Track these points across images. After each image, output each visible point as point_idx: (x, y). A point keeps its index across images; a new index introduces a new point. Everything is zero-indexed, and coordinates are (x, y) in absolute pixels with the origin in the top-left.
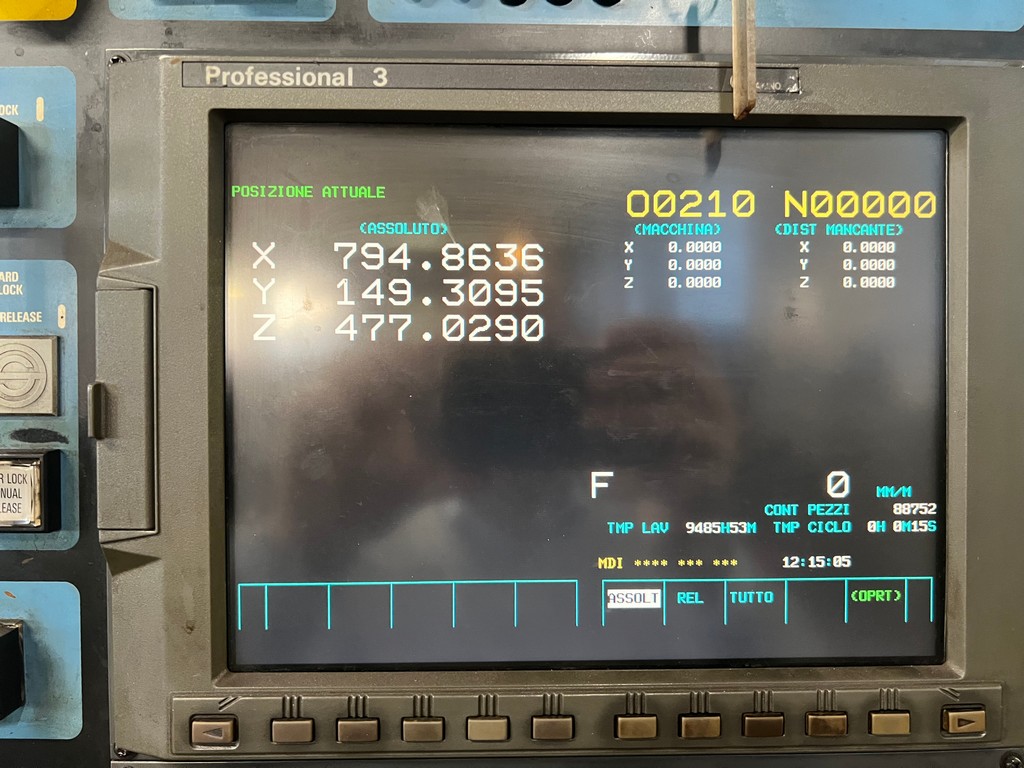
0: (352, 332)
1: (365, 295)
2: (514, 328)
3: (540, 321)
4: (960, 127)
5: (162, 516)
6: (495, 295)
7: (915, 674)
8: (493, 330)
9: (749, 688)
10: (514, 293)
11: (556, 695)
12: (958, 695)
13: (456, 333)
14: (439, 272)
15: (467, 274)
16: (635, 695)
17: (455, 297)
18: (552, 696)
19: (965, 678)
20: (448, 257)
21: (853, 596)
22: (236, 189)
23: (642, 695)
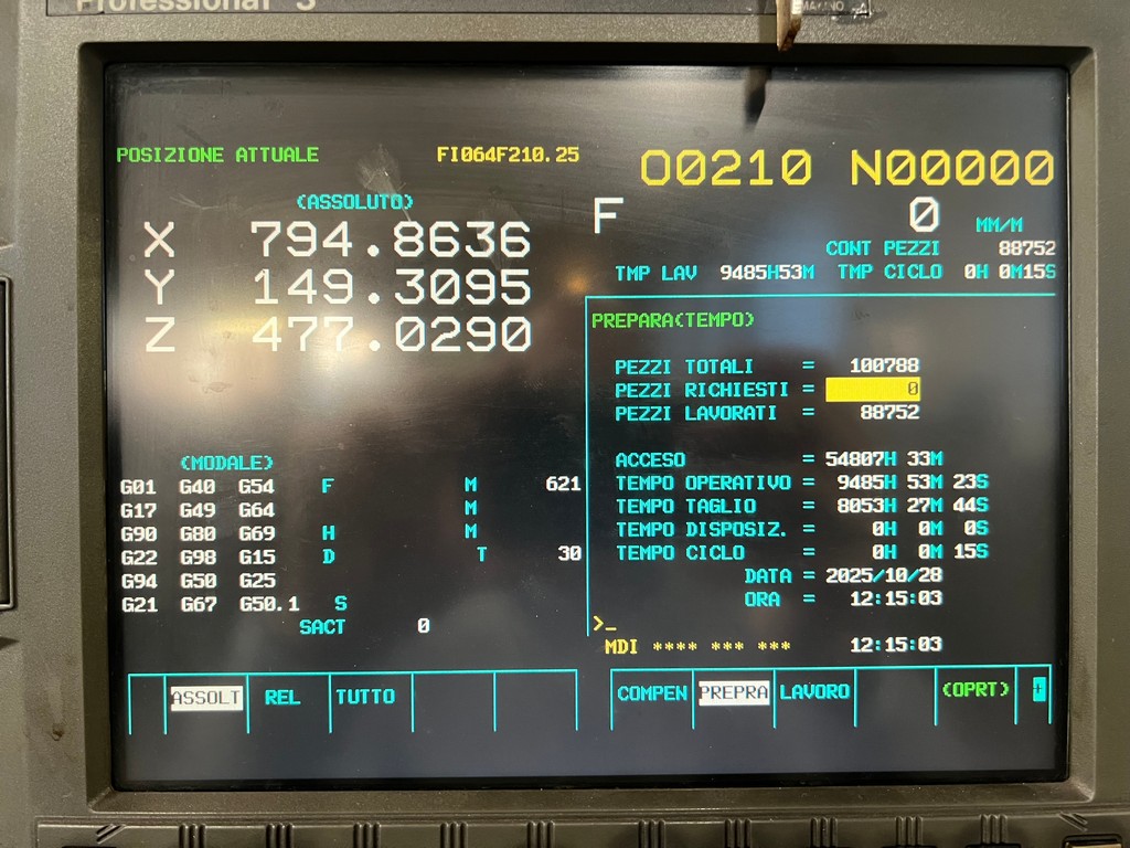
0: (275, 341)
1: (292, 291)
2: (492, 334)
3: (527, 325)
4: (1085, 62)
5: (19, 585)
6: (465, 289)
7: (1029, 795)
8: (464, 337)
9: (804, 815)
10: (491, 287)
11: (544, 824)
12: (1086, 822)
13: (414, 341)
14: (391, 260)
15: (428, 262)
16: (650, 824)
17: (413, 293)
18: (539, 826)
19: (1094, 801)
20: (402, 239)
21: (945, 689)
22: (122, 152)
23: (660, 824)
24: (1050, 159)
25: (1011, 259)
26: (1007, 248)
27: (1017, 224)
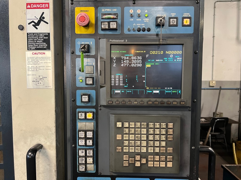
0: (123, 65)
1: (124, 62)
2: (139, 65)
3: (141, 64)
4: (184, 45)
6: (137, 62)
8: (137, 65)
10: (139, 61)
11: (142, 100)
12: (182, 101)
13: (133, 65)
14: (131, 60)
15: (134, 60)
16: (150, 100)
17: (133, 62)
20: (132, 58)
21: (172, 92)
22: (112, 51)
24: (181, 52)
25: (178, 59)
26: (178, 58)
27: (179, 57)
